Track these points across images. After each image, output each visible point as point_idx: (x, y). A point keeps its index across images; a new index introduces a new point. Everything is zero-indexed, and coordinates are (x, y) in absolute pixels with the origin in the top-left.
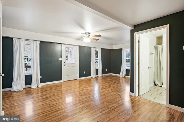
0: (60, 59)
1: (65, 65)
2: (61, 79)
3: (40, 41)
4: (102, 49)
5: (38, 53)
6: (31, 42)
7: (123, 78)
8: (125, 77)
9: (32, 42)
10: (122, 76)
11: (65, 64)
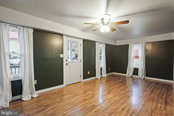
0: (61, 56)
1: (67, 64)
2: (62, 84)
3: (34, 29)
4: (106, 45)
5: (31, 47)
6: (20, 29)
7: (130, 78)
8: (132, 77)
9: (22, 30)
10: (128, 76)
11: (67, 62)
